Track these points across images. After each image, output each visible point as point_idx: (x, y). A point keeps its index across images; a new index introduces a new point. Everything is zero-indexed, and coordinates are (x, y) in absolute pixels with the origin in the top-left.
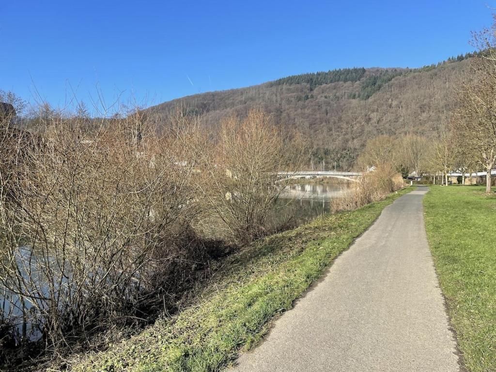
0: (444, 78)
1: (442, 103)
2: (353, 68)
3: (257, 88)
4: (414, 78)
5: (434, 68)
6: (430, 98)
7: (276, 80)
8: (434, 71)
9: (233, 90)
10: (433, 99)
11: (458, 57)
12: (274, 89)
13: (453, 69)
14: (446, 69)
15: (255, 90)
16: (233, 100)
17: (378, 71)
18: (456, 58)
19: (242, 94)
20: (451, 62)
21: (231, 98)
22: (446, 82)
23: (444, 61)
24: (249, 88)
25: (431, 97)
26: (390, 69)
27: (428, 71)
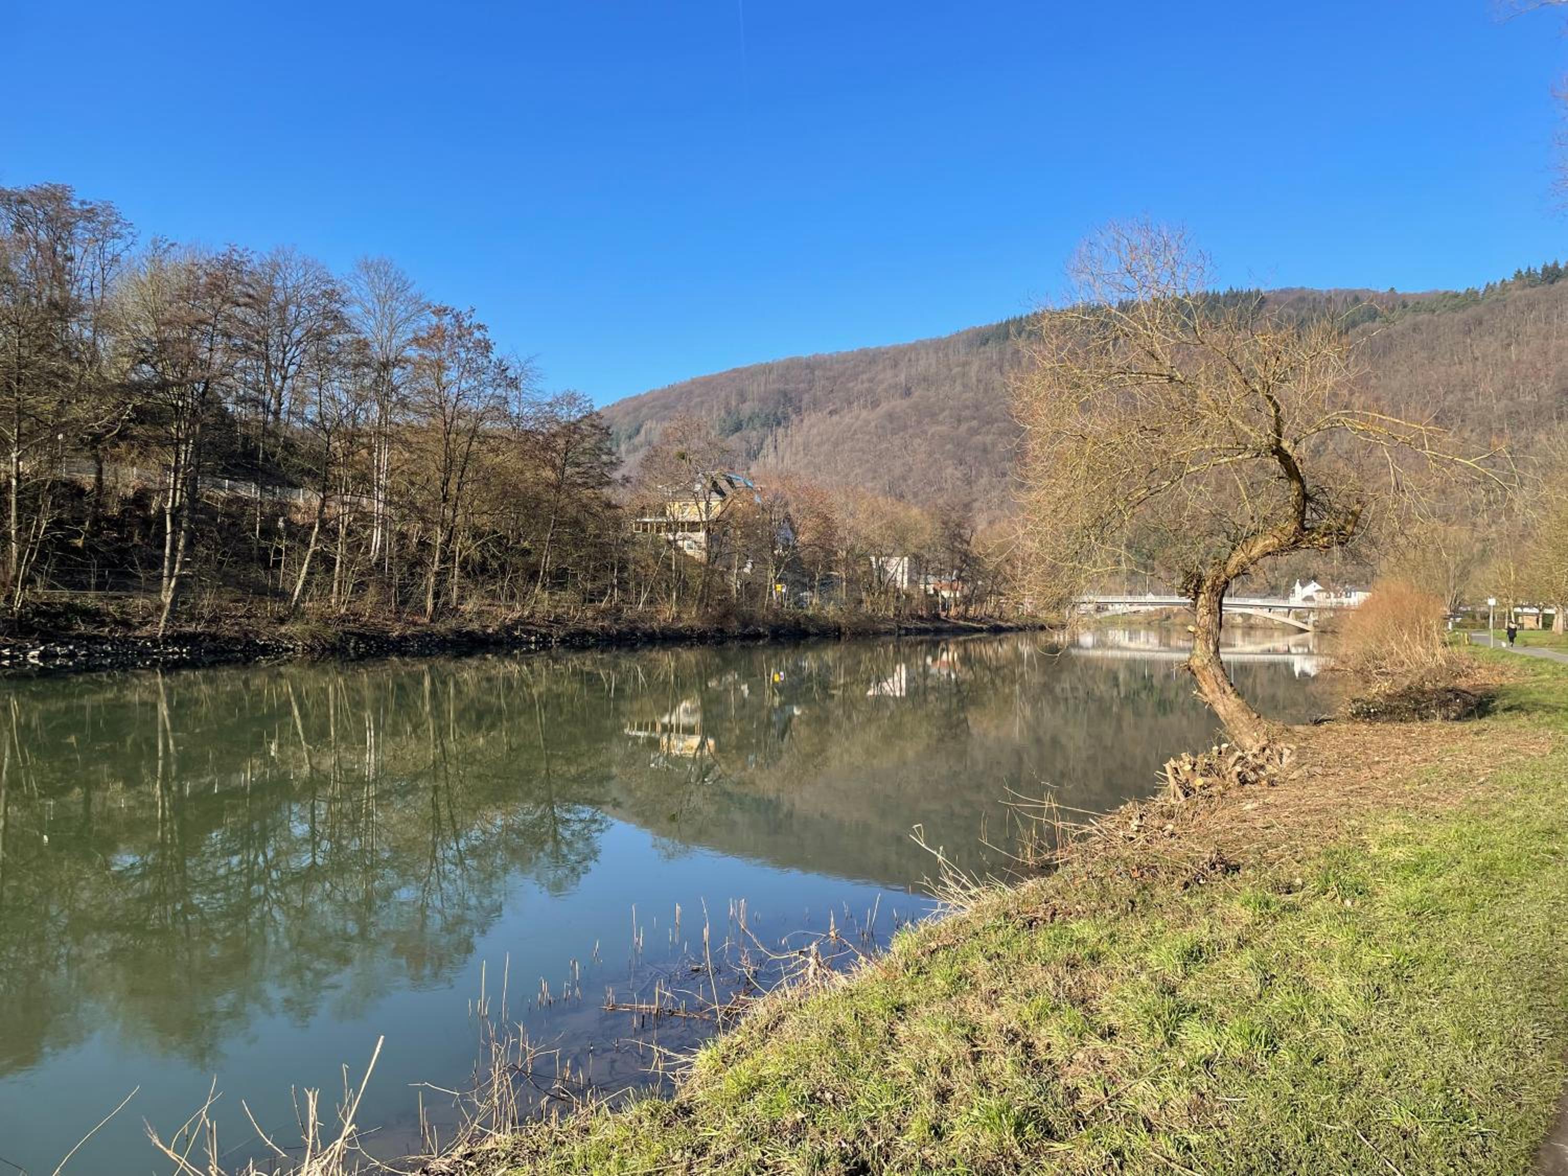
0: (1504, 334)
1: (1499, 407)
2: (1227, 289)
3: (940, 346)
4: (1416, 328)
5: (1476, 301)
6: (1464, 391)
7: (995, 323)
8: (1472, 311)
9: (864, 352)
10: (1472, 394)
11: (1545, 269)
12: (992, 350)
13: (1531, 306)
14: (1511, 309)
15: (936, 352)
16: (871, 380)
17: (1302, 299)
18: (1540, 271)
19: (896, 365)
20: (1524, 287)
21: (865, 377)
22: (1509, 345)
23: (1504, 281)
24: (913, 348)
25: (1465, 388)
26: (1338, 293)
27: (1454, 309)
